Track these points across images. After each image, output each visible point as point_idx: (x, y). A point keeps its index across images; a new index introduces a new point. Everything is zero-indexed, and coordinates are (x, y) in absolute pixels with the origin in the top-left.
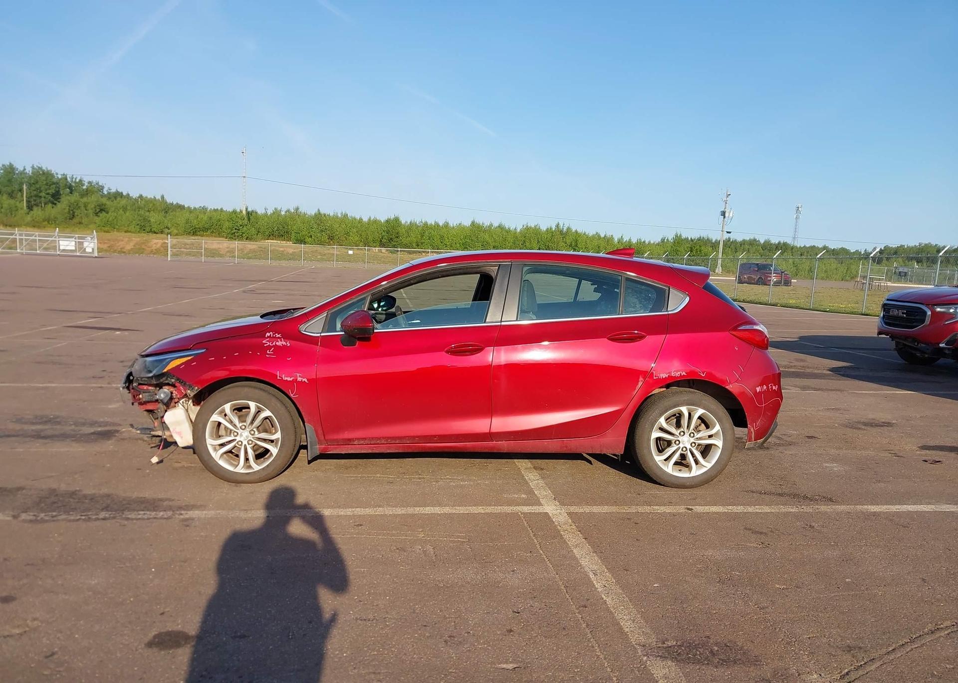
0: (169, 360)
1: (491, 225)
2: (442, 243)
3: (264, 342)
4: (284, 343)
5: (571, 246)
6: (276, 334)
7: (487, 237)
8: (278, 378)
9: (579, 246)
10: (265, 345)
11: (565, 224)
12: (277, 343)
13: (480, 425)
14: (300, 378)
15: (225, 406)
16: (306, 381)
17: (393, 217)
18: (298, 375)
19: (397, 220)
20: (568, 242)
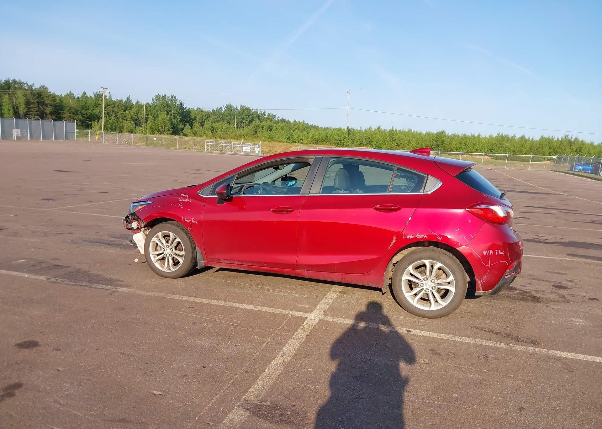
0: (136, 206)
1: (514, 136)
2: (474, 148)
3: (179, 199)
4: (188, 200)
5: (576, 151)
6: (186, 195)
7: (508, 144)
8: (183, 220)
9: (583, 151)
10: (179, 201)
11: (573, 136)
12: (185, 200)
13: (291, 259)
14: (193, 221)
15: (158, 233)
16: (196, 223)
17: (441, 131)
18: (193, 219)
19: (443, 133)
20: (574, 149)
